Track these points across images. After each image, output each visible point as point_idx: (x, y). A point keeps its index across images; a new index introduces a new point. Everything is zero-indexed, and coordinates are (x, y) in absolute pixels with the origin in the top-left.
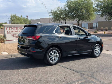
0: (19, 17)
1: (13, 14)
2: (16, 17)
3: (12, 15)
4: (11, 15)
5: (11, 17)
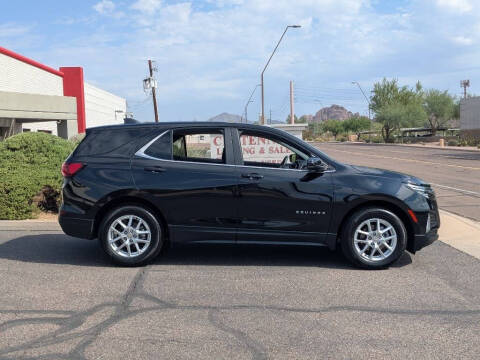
0: (409, 89)
1: (384, 80)
2: (396, 90)
3: (381, 83)
4: (377, 86)
5: (374, 94)
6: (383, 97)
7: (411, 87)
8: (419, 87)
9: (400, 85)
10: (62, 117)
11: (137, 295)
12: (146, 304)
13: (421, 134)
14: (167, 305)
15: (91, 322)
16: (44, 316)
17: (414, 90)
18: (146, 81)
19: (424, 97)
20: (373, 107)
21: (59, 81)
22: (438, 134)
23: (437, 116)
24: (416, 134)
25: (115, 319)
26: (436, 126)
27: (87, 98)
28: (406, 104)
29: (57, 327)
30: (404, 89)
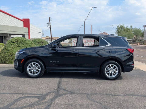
1: (120, 25)
2: (124, 28)
4: (118, 26)
5: (117, 29)
6: (120, 30)
7: (129, 27)
8: (131, 27)
9: (125, 26)
10: (24, 34)
11: (61, 89)
12: (65, 92)
13: (132, 41)
14: (72, 93)
15: (48, 98)
16: (32, 95)
17: (130, 28)
18: (48, 23)
19: (133, 30)
20: (117, 33)
21: (22, 23)
22: (137, 41)
23: (136, 36)
24: (130, 41)
25: (56, 97)
26: (136, 39)
27: (31, 28)
28: (127, 32)
29: (38, 100)
30: (127, 27)
